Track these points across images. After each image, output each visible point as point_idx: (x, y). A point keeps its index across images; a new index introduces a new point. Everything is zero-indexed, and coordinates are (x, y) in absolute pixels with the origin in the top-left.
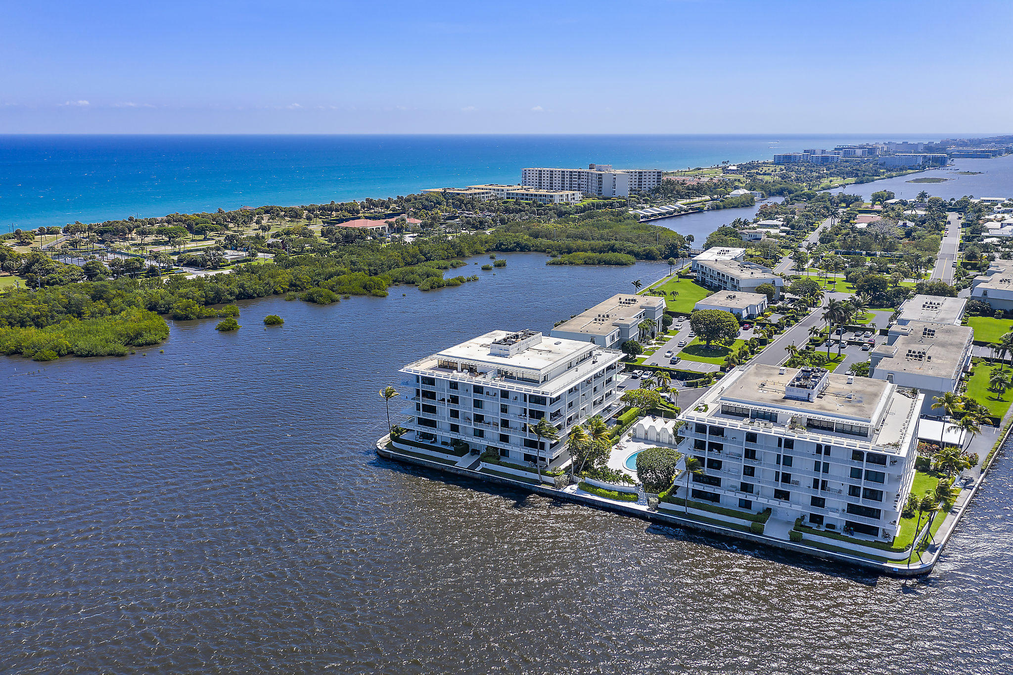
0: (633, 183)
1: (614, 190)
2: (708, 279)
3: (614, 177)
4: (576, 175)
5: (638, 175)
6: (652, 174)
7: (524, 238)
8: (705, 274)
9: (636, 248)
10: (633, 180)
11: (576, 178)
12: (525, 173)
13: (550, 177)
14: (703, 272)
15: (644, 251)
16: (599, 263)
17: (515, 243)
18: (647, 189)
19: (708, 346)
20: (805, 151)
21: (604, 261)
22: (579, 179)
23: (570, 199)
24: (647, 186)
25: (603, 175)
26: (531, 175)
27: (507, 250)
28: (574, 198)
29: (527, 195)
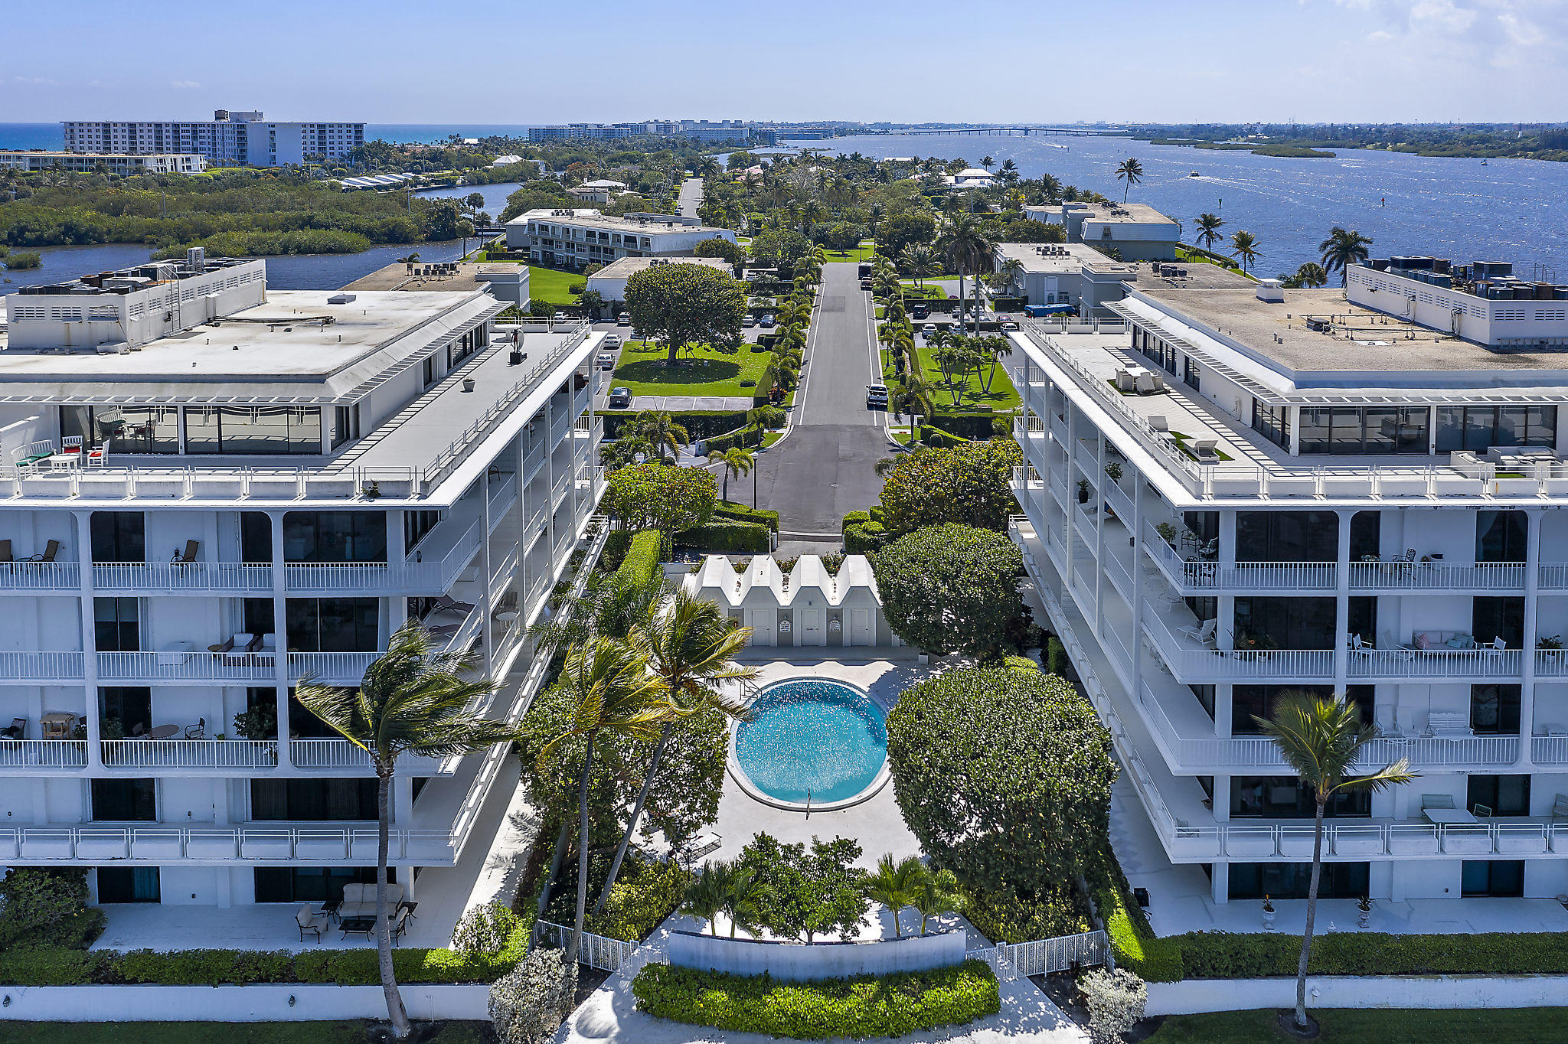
0: (309, 146)
1: (273, 154)
2: (561, 253)
3: (272, 129)
4: (187, 131)
5: (317, 131)
6: (345, 129)
7: (85, 216)
8: (551, 242)
9: (364, 222)
10: (308, 141)
11: (188, 137)
12: (72, 131)
13: (130, 137)
14: (545, 241)
15: (383, 226)
16: (285, 251)
17: (60, 225)
18: (337, 156)
19: (672, 361)
20: (572, 126)
21: (298, 247)
22: (195, 138)
23: (180, 168)
24: (336, 151)
25: (247, 127)
26: (86, 133)
27: (40, 242)
28: (189, 168)
29: (80, 160)
